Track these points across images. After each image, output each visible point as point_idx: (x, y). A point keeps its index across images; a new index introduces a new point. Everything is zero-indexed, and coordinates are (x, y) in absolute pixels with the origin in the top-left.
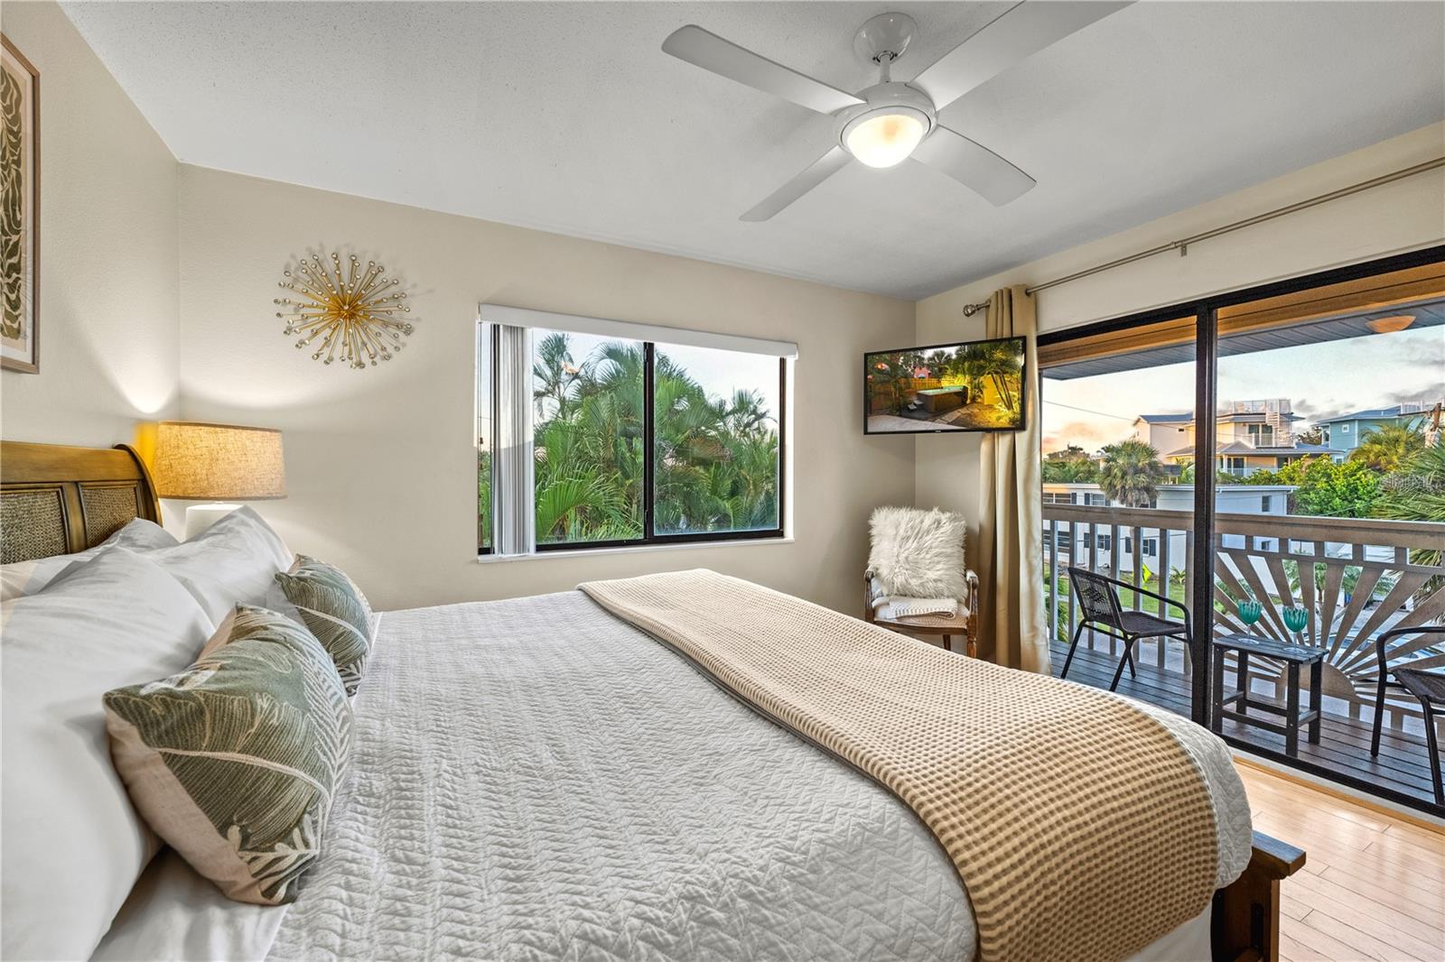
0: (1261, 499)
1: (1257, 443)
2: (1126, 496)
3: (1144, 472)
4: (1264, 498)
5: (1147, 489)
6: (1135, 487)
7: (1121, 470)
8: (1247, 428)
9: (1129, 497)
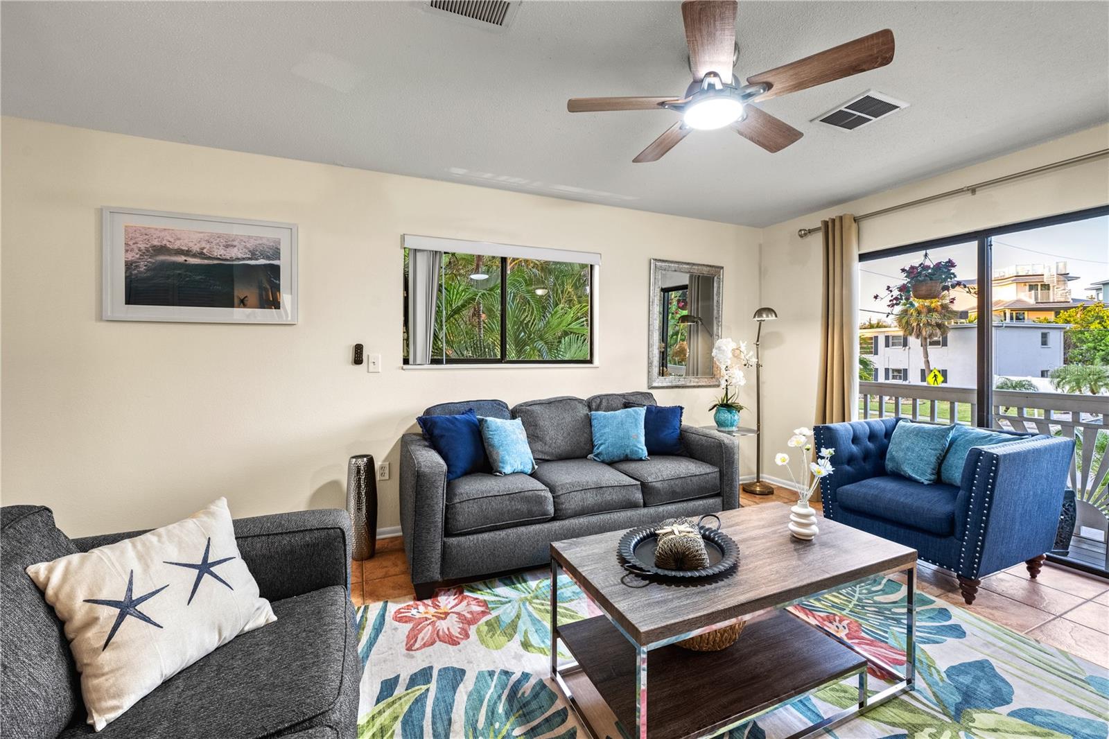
0: (1040, 335)
1: (1036, 298)
2: (920, 333)
3: (936, 311)
4: (1043, 334)
5: (939, 326)
6: (928, 324)
7: (916, 310)
8: (1027, 287)
9: (924, 333)
